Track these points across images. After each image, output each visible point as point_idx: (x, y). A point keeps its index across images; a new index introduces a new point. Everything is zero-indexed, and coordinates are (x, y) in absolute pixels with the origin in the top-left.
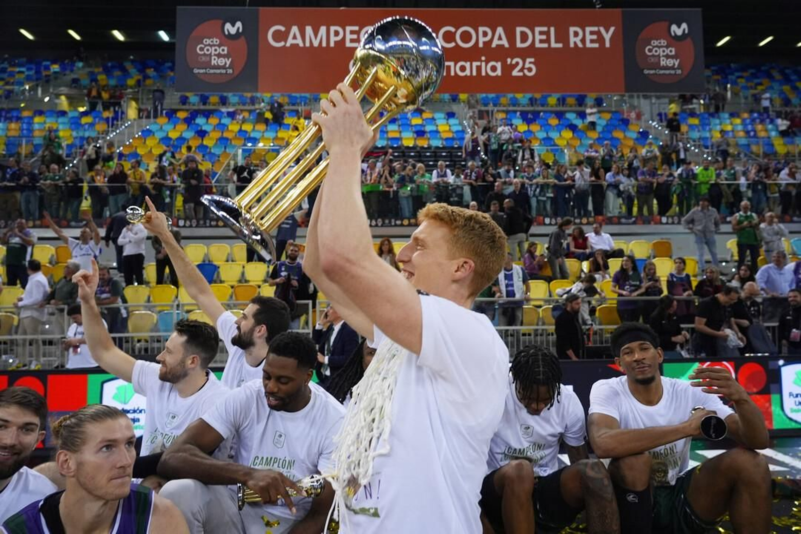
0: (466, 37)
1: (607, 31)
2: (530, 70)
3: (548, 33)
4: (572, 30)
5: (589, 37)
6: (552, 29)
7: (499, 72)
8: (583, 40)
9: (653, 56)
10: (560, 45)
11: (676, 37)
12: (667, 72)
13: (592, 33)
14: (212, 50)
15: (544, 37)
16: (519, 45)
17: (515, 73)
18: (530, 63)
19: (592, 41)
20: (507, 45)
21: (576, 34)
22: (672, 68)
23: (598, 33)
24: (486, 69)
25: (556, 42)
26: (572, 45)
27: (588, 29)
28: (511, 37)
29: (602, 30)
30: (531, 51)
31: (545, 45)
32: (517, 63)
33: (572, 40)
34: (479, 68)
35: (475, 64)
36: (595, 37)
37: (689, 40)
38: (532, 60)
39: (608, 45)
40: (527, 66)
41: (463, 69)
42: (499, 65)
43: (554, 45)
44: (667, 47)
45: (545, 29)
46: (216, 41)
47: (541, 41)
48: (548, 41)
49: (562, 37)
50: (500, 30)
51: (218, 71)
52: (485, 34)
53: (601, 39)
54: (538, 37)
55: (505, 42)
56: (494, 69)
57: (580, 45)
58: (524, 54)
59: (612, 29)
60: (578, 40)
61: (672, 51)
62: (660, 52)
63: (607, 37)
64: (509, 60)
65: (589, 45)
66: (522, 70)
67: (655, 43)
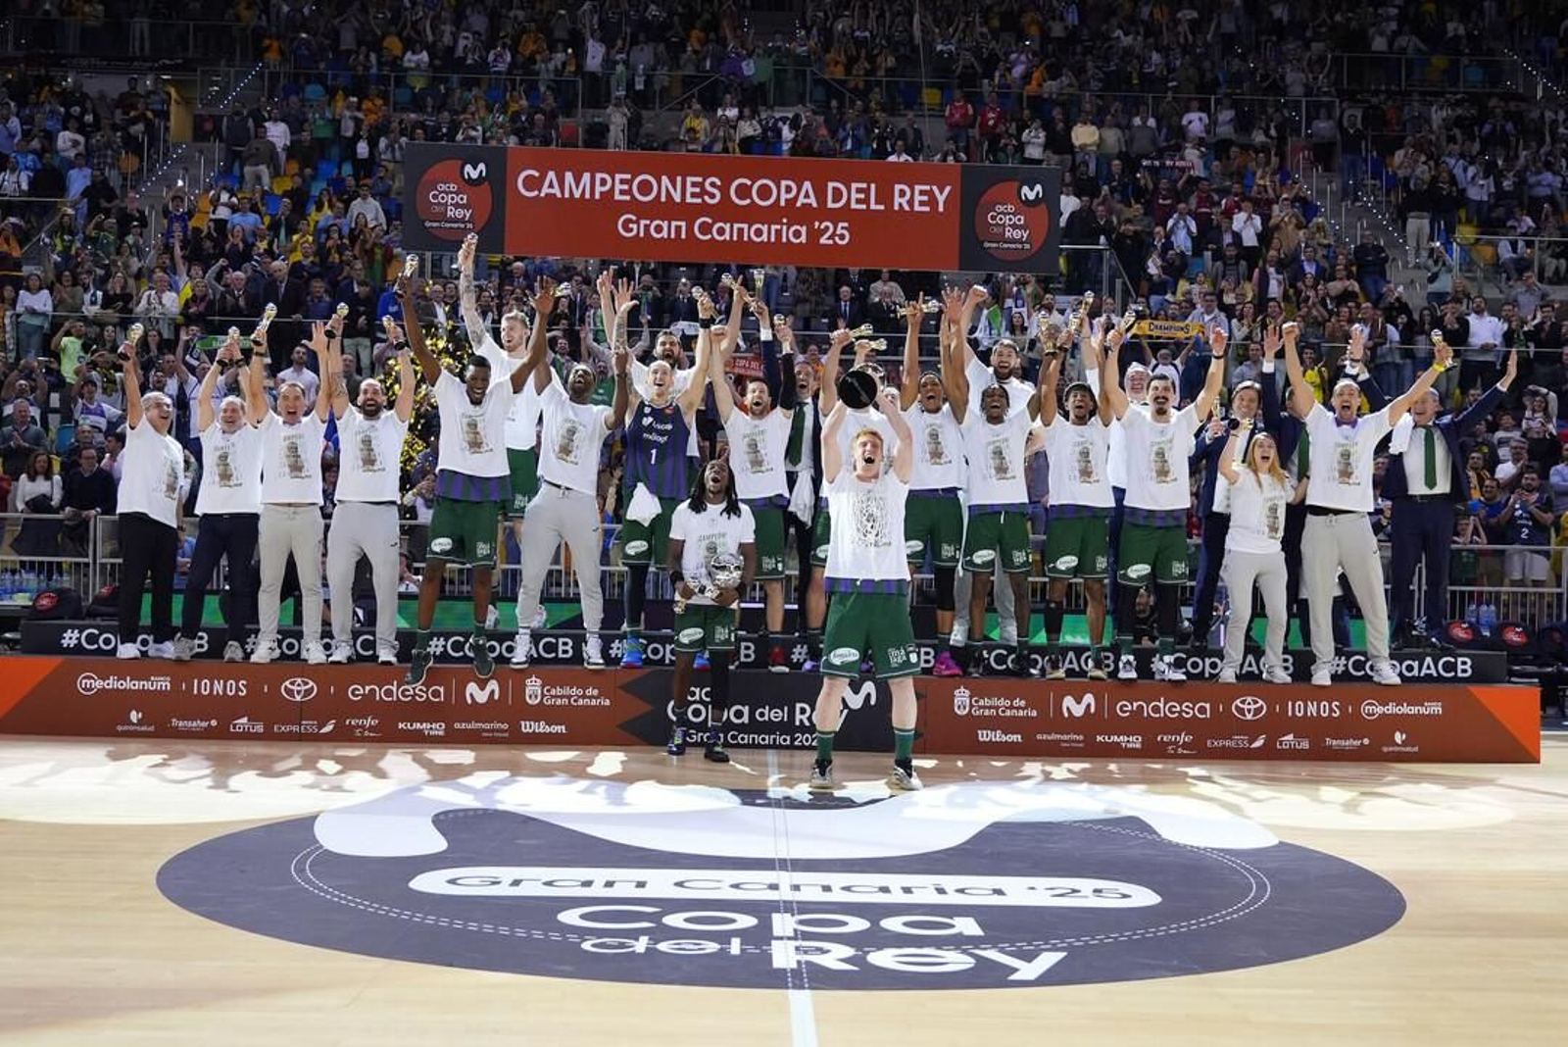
0: (764, 192)
1: (942, 191)
2: (842, 237)
3: (867, 191)
4: (898, 187)
5: (918, 198)
6: (873, 186)
7: (803, 239)
8: (911, 202)
9: (997, 225)
10: (882, 207)
11: (1027, 203)
12: (1013, 246)
13: (922, 193)
14: (448, 199)
15: (862, 196)
16: (830, 205)
17: (823, 241)
18: (843, 228)
19: (922, 203)
20: (815, 205)
21: (902, 193)
22: (1020, 241)
23: (930, 193)
24: (788, 234)
25: (877, 203)
26: (896, 208)
27: (918, 188)
28: (821, 195)
29: (935, 188)
30: (845, 213)
31: (864, 207)
32: (827, 228)
33: (897, 200)
34: (779, 233)
35: (774, 227)
36: (925, 198)
37: (1043, 206)
38: (846, 225)
39: (941, 209)
40: (839, 232)
41: (759, 233)
42: (804, 230)
43: (873, 206)
44: (1014, 214)
45: (864, 186)
46: (453, 187)
47: (858, 201)
48: (866, 201)
49: (885, 196)
50: (807, 185)
51: (455, 225)
52: (789, 189)
53: (933, 202)
54: (854, 196)
55: (813, 201)
56: (797, 234)
57: (907, 208)
58: (835, 216)
59: (948, 189)
60: (904, 201)
61: (1021, 220)
62: (1006, 220)
63: (941, 199)
64: (817, 224)
65: (917, 208)
66: (832, 237)
67: (1000, 208)
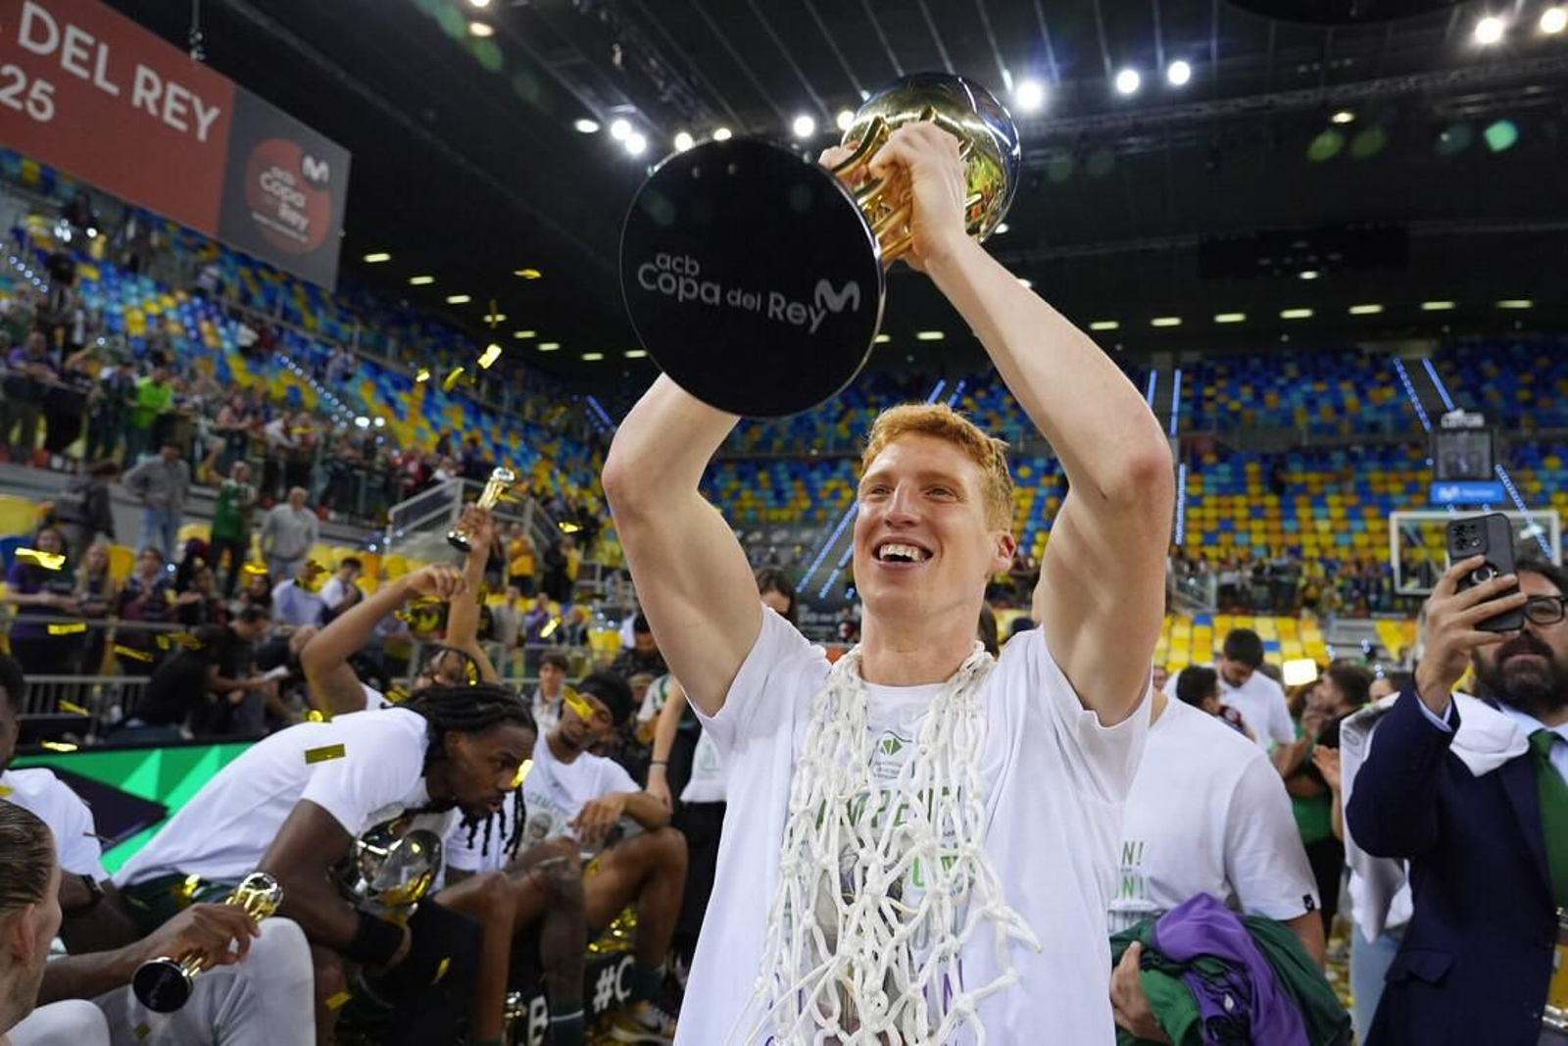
1: (206, 109)
2: (40, 107)
3: (93, 51)
5: (171, 104)
6: (104, 49)
8: (160, 103)
9: (272, 193)
10: (112, 89)
11: (308, 180)
12: (286, 231)
13: (178, 98)
15: (83, 55)
16: (25, 41)
17: (4, 97)
18: (43, 92)
19: (175, 114)
21: (148, 84)
22: (295, 228)
23: (188, 104)
25: (107, 78)
26: (136, 101)
27: (173, 89)
28: (11, 15)
29: (197, 103)
30: (50, 68)
31: (83, 73)
32: (13, 78)
33: (140, 90)
36: (182, 109)
37: (327, 195)
38: (50, 88)
39: (202, 135)
40: (35, 93)
43: (102, 81)
44: (296, 189)
45: (89, 40)
47: (76, 60)
48: (90, 65)
49: (120, 73)
53: (190, 118)
54: (70, 48)
57: (153, 110)
58: (33, 66)
59: (214, 112)
60: (151, 97)
61: (300, 200)
62: (283, 192)
63: (206, 119)
65: (168, 118)
66: (22, 96)
67: (277, 172)
